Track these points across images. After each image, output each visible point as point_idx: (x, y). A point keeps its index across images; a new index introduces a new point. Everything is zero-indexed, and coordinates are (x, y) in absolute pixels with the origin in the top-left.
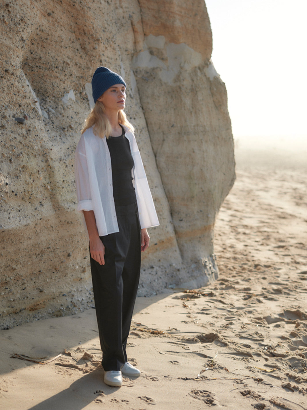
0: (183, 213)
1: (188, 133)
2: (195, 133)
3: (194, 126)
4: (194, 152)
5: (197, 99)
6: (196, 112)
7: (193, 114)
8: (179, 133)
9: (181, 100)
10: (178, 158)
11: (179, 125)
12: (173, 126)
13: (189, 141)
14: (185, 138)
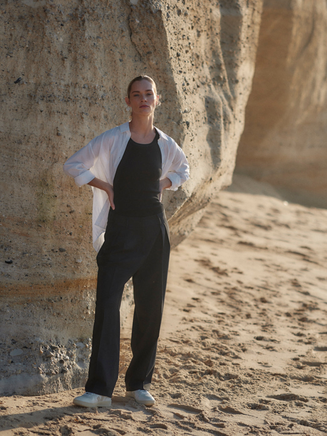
0: (17, 249)
1: (49, 98)
2: (67, 100)
3: (67, 86)
4: (58, 134)
5: (83, 35)
6: (75, 60)
7: (68, 63)
8: (30, 96)
9: (44, 33)
10: (20, 143)
11: (32, 81)
12: (18, 81)
13: (50, 113)
14: (42, 105)
